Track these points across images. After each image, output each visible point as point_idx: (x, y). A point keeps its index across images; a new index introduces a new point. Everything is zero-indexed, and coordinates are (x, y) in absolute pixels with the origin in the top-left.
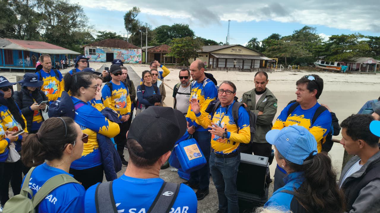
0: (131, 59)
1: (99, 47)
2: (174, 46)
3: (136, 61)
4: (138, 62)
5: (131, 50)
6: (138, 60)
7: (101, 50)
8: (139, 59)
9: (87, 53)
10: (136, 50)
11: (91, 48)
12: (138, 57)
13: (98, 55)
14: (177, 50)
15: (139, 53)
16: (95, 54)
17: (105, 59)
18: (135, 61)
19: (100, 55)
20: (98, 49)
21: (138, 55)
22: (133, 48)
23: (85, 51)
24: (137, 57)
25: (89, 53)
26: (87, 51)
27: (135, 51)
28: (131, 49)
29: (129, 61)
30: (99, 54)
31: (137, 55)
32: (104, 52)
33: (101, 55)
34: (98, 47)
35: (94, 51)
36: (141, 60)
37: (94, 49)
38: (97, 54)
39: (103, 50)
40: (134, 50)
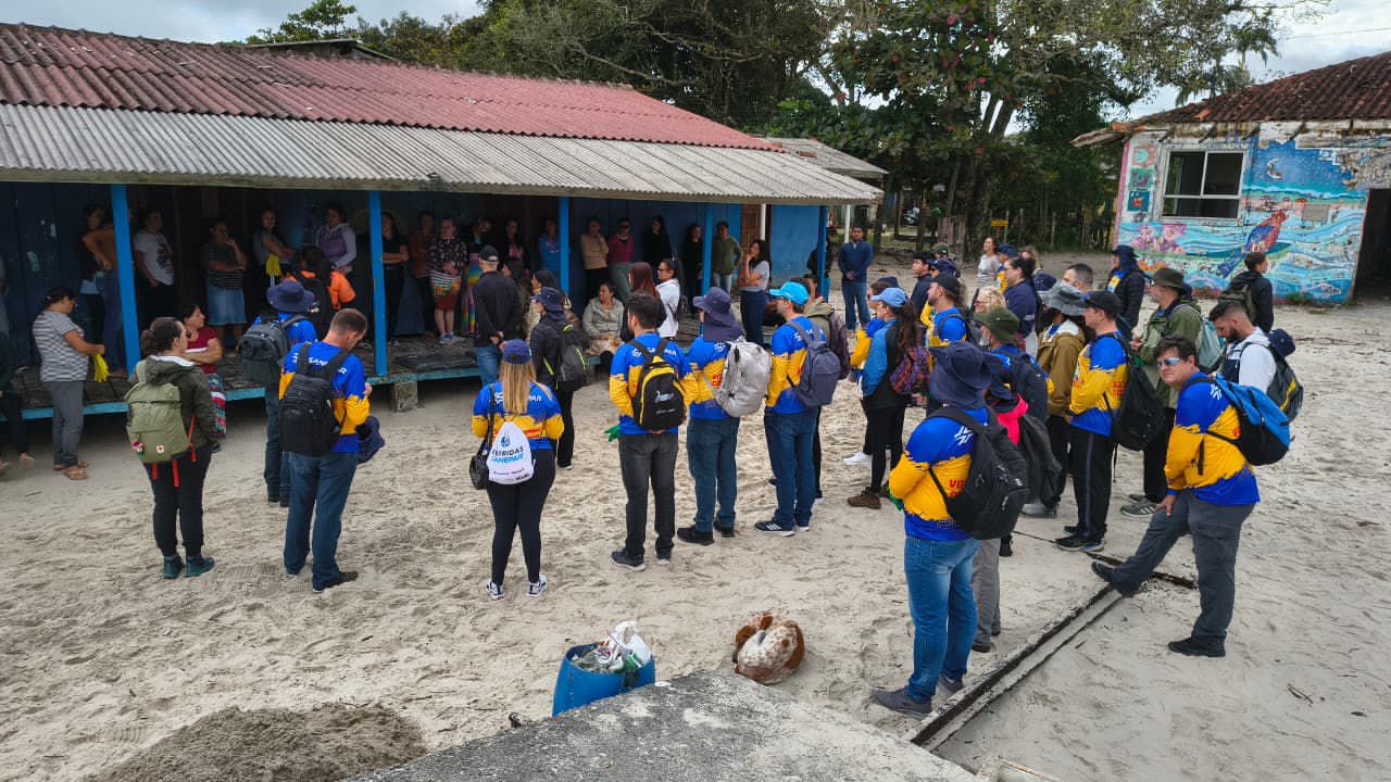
1: (1294, 125)
7: (1310, 154)
9: (1139, 204)
11: (1192, 145)
13: (1260, 218)
16: (1227, 210)
17: (1347, 270)
19: (1282, 216)
20: (1273, 144)
23: (1127, 178)
25: (1157, 193)
26: (1141, 179)
30: (1270, 205)
32: (1342, 179)
33: (1293, 219)
34: (1271, 130)
35: (1226, 170)
37: (1227, 146)
38: (1257, 202)
39: (1333, 155)
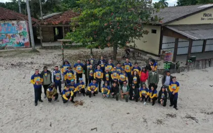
0: (7, 40)
2: (84, 12)
3: (19, 44)
4: (23, 45)
5: (5, 24)
6: (22, 41)
8: (24, 39)
10: (15, 22)
12: (21, 36)
14: (90, 24)
15: (23, 29)
18: (17, 43)
21: (21, 31)
22: (10, 20)
24: (19, 36)
27: (13, 24)
28: (6, 22)
29: (4, 45)
31: (19, 32)
36: (27, 40)
40: (11, 23)
